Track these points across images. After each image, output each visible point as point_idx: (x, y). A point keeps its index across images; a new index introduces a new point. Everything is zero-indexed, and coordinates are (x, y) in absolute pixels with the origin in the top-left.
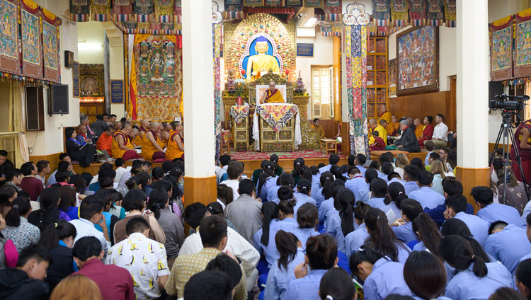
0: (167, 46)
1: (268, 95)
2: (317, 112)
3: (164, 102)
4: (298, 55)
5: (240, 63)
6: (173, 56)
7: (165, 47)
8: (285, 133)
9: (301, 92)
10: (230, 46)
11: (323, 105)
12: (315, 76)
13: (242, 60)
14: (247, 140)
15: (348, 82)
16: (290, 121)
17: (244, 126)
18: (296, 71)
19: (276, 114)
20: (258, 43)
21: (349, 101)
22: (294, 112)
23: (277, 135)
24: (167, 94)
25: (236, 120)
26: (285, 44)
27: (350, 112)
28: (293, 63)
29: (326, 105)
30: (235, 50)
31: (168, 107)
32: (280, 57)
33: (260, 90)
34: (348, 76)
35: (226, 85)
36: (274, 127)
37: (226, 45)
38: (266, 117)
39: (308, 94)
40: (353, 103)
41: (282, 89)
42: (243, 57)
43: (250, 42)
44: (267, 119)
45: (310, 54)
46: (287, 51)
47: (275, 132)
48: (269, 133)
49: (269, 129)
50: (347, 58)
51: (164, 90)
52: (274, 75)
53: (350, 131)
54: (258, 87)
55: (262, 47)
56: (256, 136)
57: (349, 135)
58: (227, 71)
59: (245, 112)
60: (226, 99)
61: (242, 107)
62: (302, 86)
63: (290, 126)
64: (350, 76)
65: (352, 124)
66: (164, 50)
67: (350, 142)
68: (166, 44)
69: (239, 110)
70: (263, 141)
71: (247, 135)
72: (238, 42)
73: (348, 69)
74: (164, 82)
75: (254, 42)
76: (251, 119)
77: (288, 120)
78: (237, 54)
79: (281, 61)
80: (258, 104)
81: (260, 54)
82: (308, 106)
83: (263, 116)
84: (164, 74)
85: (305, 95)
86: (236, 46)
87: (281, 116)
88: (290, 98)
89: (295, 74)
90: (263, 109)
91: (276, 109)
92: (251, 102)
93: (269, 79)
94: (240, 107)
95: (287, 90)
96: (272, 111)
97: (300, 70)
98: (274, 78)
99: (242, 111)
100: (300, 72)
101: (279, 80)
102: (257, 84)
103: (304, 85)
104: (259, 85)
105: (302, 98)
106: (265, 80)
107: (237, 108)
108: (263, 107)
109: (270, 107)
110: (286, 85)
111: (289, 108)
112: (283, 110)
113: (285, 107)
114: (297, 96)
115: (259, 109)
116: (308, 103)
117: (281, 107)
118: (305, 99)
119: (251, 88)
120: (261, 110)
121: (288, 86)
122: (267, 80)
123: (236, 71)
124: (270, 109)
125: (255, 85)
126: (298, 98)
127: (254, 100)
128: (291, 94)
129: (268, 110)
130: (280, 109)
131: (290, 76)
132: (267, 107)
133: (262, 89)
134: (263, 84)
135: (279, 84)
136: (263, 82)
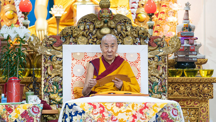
1: (96, 72)
9: (192, 64)
33: (74, 59)
41: (137, 55)
52: (112, 17)
54: (68, 50)
61: (21, 108)
62: (193, 49)
69: (13, 117)
85: (204, 74)
88: (157, 80)
89: (174, 13)
90: (81, 114)
91: (118, 113)
92: (46, 92)
93: (99, 29)
94: (15, 108)
95: (149, 58)
96: (106, 120)
97: (188, 5)
98: (113, 26)
99: (20, 118)
100: (187, 11)
101: (126, 30)
102: (65, 42)
103: (200, 46)
104: (70, 43)
105: (192, 83)
106: (89, 29)
107: (6, 111)
108: (82, 106)
109: (103, 108)
110: (147, 46)
111: (154, 110)
112: (139, 115)
113: (146, 107)
114: (178, 77)
115: (70, 114)
116: (212, 98)
117: (133, 107)
118: (201, 86)
119: (49, 53)
120: (76, 115)
121: (152, 48)
122: (94, 31)
123: (5, 4)
124: (102, 112)
125: (61, 45)
126: (182, 83)
127: (55, 87)
128: (161, 71)
129: (96, 116)
130: (130, 113)
131: (160, 19)
132: (95, 107)
133: (78, 54)
134: (83, 43)
135: (128, 43)
136: (83, 35)
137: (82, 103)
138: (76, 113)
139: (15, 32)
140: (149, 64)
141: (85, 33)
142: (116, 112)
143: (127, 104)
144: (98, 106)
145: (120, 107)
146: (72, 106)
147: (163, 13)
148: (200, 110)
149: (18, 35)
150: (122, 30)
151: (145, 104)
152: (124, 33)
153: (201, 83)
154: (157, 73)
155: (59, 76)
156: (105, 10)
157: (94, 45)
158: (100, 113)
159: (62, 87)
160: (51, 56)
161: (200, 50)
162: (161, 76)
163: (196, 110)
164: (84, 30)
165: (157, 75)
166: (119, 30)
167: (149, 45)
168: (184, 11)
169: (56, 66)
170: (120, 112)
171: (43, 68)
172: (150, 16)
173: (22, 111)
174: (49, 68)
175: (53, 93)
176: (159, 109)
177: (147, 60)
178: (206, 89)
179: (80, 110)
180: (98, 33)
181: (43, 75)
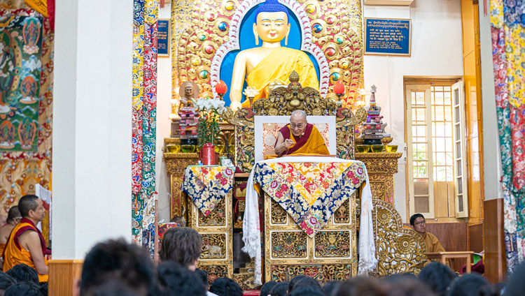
0: (24, 23)
2: (422, 202)
3: (11, 171)
4: (368, 49)
5: (215, 69)
6: (37, 49)
7: (18, 26)
8: (332, 239)
9: (378, 141)
10: (187, 26)
11: (438, 185)
12: (416, 107)
13: (217, 61)
14: (227, 260)
15: (498, 90)
16: (346, 204)
17: (221, 220)
18: (365, 91)
19: (307, 186)
20: (263, 15)
21: (502, 142)
22: (356, 181)
23: (311, 244)
24: (17, 148)
25: (198, 203)
26: (334, 19)
27: (505, 169)
28: (356, 70)
29: (447, 185)
30: (201, 34)
31: (20, 183)
32: (320, 55)
33: (265, 130)
34: (498, 77)
35: (176, 124)
36: (301, 219)
37: (177, 25)
38: (279, 194)
39: (395, 148)
40: (513, 147)
41: (325, 125)
42: (222, 52)
43: (240, 14)
44: (283, 199)
45: (403, 47)
46: (340, 37)
47: (304, 235)
48: (289, 237)
49: (289, 227)
50: (495, 29)
51: (10, 139)
52: (301, 90)
53: (507, 222)
54: (259, 121)
55: (273, 26)
56: (252, 246)
57: (504, 233)
58: (177, 90)
59: (224, 181)
60: (174, 159)
61: (216, 170)
62: (379, 127)
63: (346, 218)
64: (503, 75)
65: (510, 202)
66: (15, 34)
67: (505, 251)
68: (22, 18)
69: (209, 178)
70: (271, 258)
71: (229, 245)
72: (207, 15)
73: (496, 58)
74: (12, 116)
75: (252, 15)
76: (238, 203)
77: (339, 203)
78: (206, 45)
79: (323, 65)
80: (259, 159)
81: (266, 45)
82: (397, 179)
83: (271, 191)
84: (12, 96)
85: (389, 150)
86: (202, 24)
87: (321, 192)
88: (345, 150)
89: (362, 98)
90: (271, 173)
91: (306, 172)
92: (239, 161)
93: (289, 101)
94: (210, 170)
95: (337, 129)
96: (295, 178)
97: (374, 87)
98: (302, 98)
99: (215, 179)
100: (373, 93)
101: (315, 102)
102: (257, 114)
103: (386, 125)
104: (262, 115)
105: (379, 158)
106: (279, 101)
107: (202, 173)
108: (272, 166)
109: (292, 167)
110: (335, 116)
111: (341, 169)
112: (326, 174)
113: (333, 166)
114: (365, 152)
115: (261, 173)
116: (397, 172)
117: (320, 167)
118: (387, 161)
119: (242, 124)
120: (266, 174)
121: (340, 119)
122: (285, 103)
123: (203, 91)
124: (291, 171)
125: (252, 116)
126: (370, 158)
127: (247, 157)
128: (348, 141)
129: (286, 175)
130: (318, 172)
131: (348, 104)
132: (284, 167)
133: (269, 125)
134: (274, 114)
135: (317, 114)
136: (274, 107)
137: (272, 163)
138: (267, 172)
139: (210, 103)
140: (337, 134)
141: (275, 105)
142: (304, 171)
143: (315, 164)
144: (287, 165)
145: (308, 167)
146: (262, 165)
147: (352, 98)
148: (386, 184)
149: (212, 106)
150: (311, 101)
151: (332, 164)
152: (312, 105)
153: (387, 158)
154: (345, 142)
155: (251, 145)
156: (295, 83)
157: (284, 116)
158: (289, 172)
159: (254, 156)
160: (243, 127)
161: (386, 129)
162: (348, 145)
163: (382, 183)
164: (275, 102)
165: (345, 145)
166: (308, 102)
167: (337, 116)
168: (371, 94)
169: (248, 137)
170: (309, 171)
171: (236, 139)
172: (339, 96)
173: (216, 173)
174: (242, 138)
175: (246, 161)
176: (345, 169)
177: (335, 130)
178: (391, 163)
179: (270, 170)
180: (288, 105)
181: (236, 145)
